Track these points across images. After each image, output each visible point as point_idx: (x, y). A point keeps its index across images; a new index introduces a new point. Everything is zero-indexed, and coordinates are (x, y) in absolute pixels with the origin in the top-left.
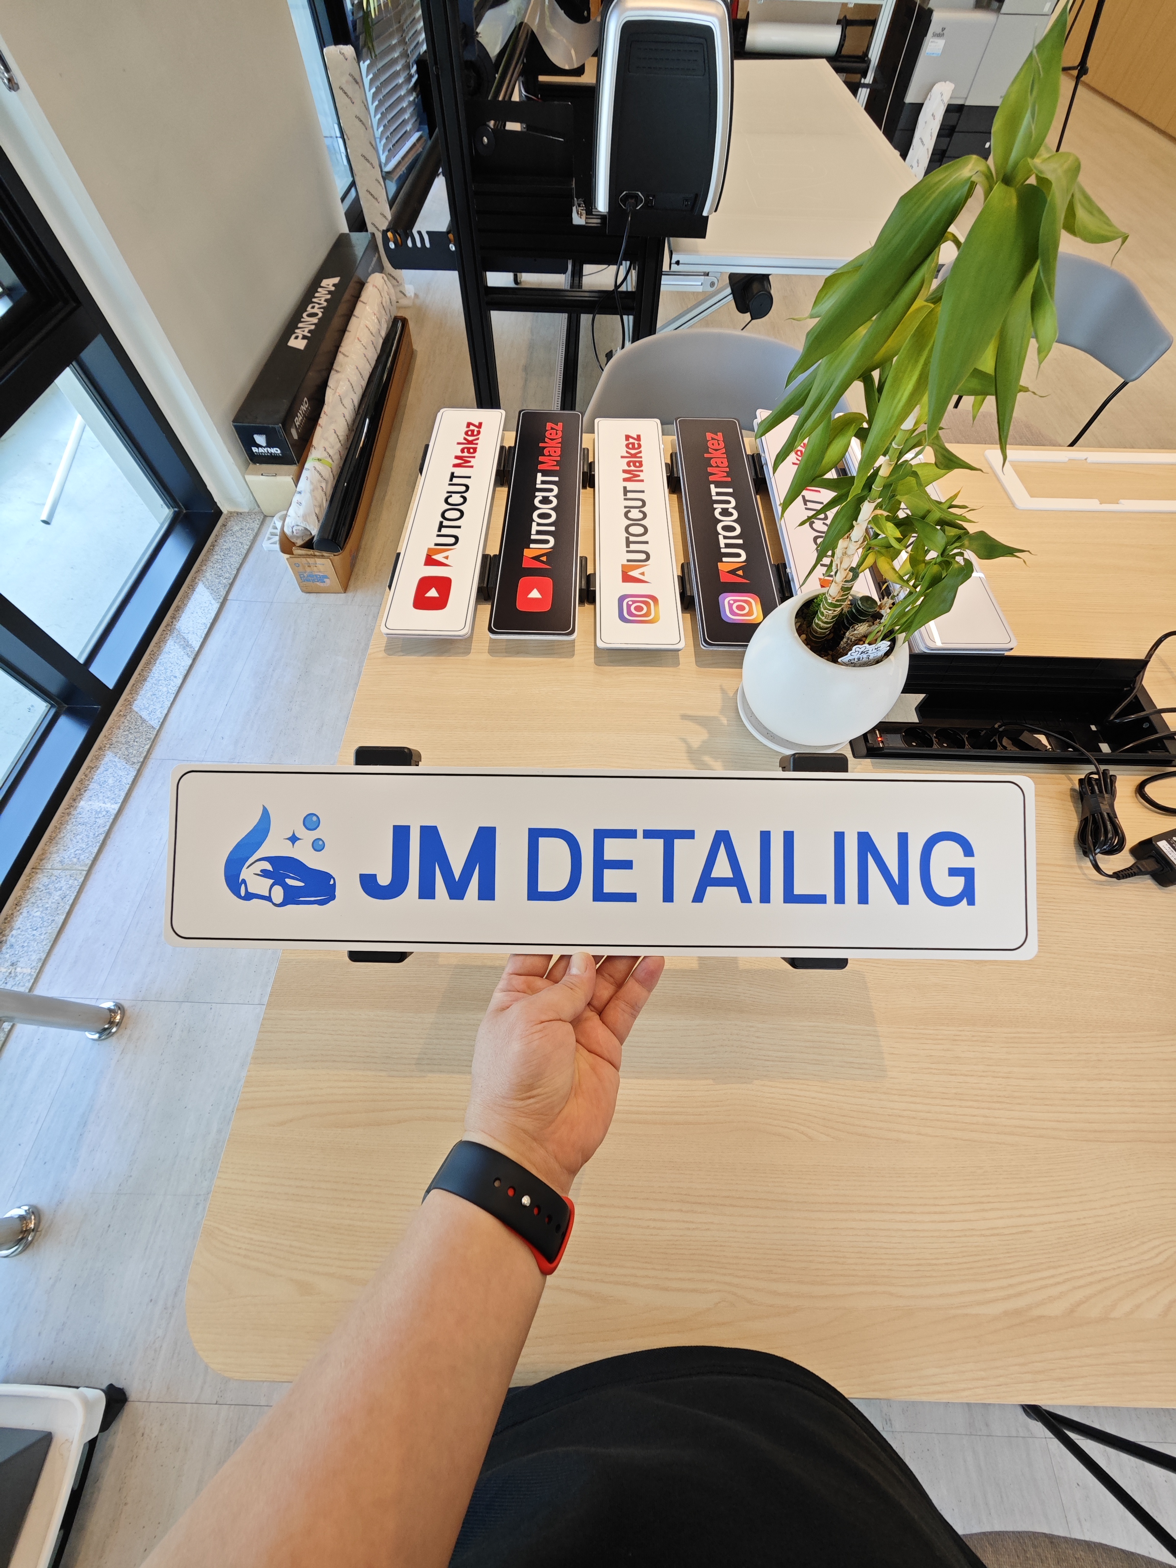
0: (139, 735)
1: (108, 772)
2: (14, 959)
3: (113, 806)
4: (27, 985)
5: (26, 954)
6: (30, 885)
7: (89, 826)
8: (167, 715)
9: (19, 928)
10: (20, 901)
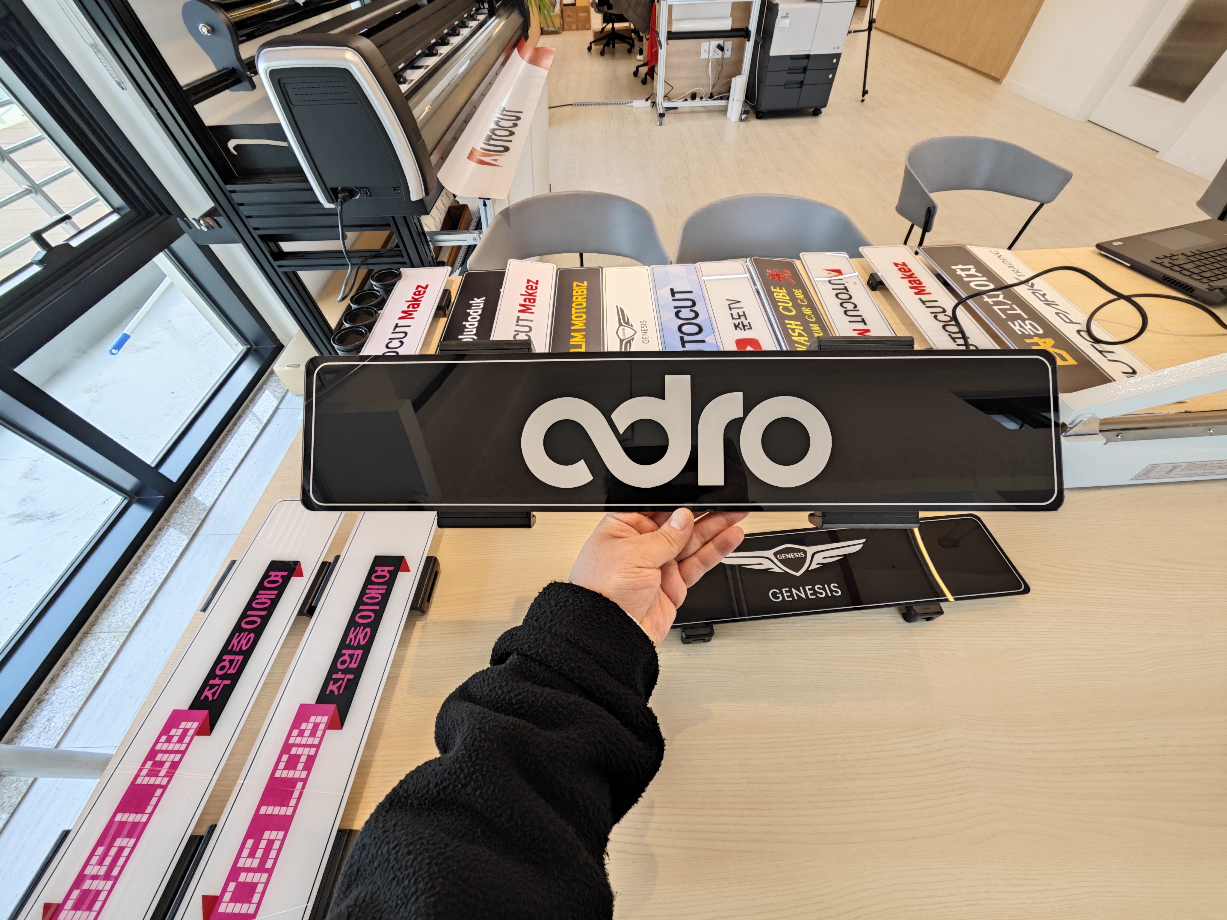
0: (192, 516)
1: (162, 548)
2: (52, 715)
3: (160, 576)
4: (56, 738)
5: (62, 710)
6: (80, 648)
7: (138, 593)
8: (217, 499)
9: (61, 687)
10: (67, 663)
